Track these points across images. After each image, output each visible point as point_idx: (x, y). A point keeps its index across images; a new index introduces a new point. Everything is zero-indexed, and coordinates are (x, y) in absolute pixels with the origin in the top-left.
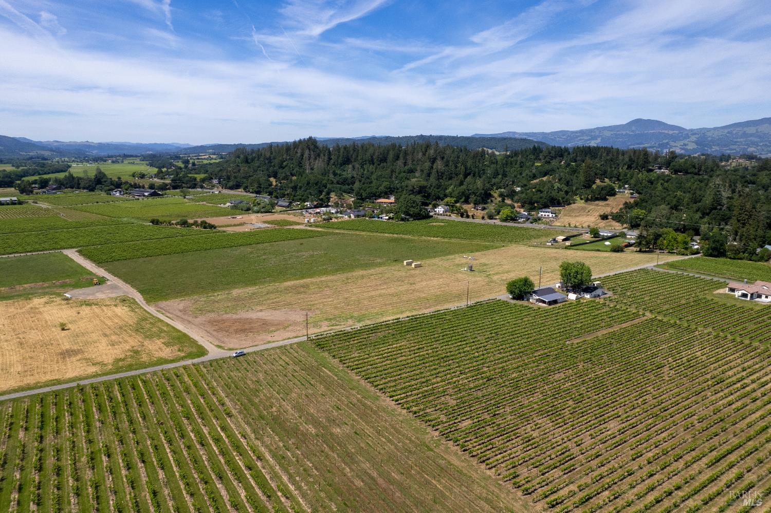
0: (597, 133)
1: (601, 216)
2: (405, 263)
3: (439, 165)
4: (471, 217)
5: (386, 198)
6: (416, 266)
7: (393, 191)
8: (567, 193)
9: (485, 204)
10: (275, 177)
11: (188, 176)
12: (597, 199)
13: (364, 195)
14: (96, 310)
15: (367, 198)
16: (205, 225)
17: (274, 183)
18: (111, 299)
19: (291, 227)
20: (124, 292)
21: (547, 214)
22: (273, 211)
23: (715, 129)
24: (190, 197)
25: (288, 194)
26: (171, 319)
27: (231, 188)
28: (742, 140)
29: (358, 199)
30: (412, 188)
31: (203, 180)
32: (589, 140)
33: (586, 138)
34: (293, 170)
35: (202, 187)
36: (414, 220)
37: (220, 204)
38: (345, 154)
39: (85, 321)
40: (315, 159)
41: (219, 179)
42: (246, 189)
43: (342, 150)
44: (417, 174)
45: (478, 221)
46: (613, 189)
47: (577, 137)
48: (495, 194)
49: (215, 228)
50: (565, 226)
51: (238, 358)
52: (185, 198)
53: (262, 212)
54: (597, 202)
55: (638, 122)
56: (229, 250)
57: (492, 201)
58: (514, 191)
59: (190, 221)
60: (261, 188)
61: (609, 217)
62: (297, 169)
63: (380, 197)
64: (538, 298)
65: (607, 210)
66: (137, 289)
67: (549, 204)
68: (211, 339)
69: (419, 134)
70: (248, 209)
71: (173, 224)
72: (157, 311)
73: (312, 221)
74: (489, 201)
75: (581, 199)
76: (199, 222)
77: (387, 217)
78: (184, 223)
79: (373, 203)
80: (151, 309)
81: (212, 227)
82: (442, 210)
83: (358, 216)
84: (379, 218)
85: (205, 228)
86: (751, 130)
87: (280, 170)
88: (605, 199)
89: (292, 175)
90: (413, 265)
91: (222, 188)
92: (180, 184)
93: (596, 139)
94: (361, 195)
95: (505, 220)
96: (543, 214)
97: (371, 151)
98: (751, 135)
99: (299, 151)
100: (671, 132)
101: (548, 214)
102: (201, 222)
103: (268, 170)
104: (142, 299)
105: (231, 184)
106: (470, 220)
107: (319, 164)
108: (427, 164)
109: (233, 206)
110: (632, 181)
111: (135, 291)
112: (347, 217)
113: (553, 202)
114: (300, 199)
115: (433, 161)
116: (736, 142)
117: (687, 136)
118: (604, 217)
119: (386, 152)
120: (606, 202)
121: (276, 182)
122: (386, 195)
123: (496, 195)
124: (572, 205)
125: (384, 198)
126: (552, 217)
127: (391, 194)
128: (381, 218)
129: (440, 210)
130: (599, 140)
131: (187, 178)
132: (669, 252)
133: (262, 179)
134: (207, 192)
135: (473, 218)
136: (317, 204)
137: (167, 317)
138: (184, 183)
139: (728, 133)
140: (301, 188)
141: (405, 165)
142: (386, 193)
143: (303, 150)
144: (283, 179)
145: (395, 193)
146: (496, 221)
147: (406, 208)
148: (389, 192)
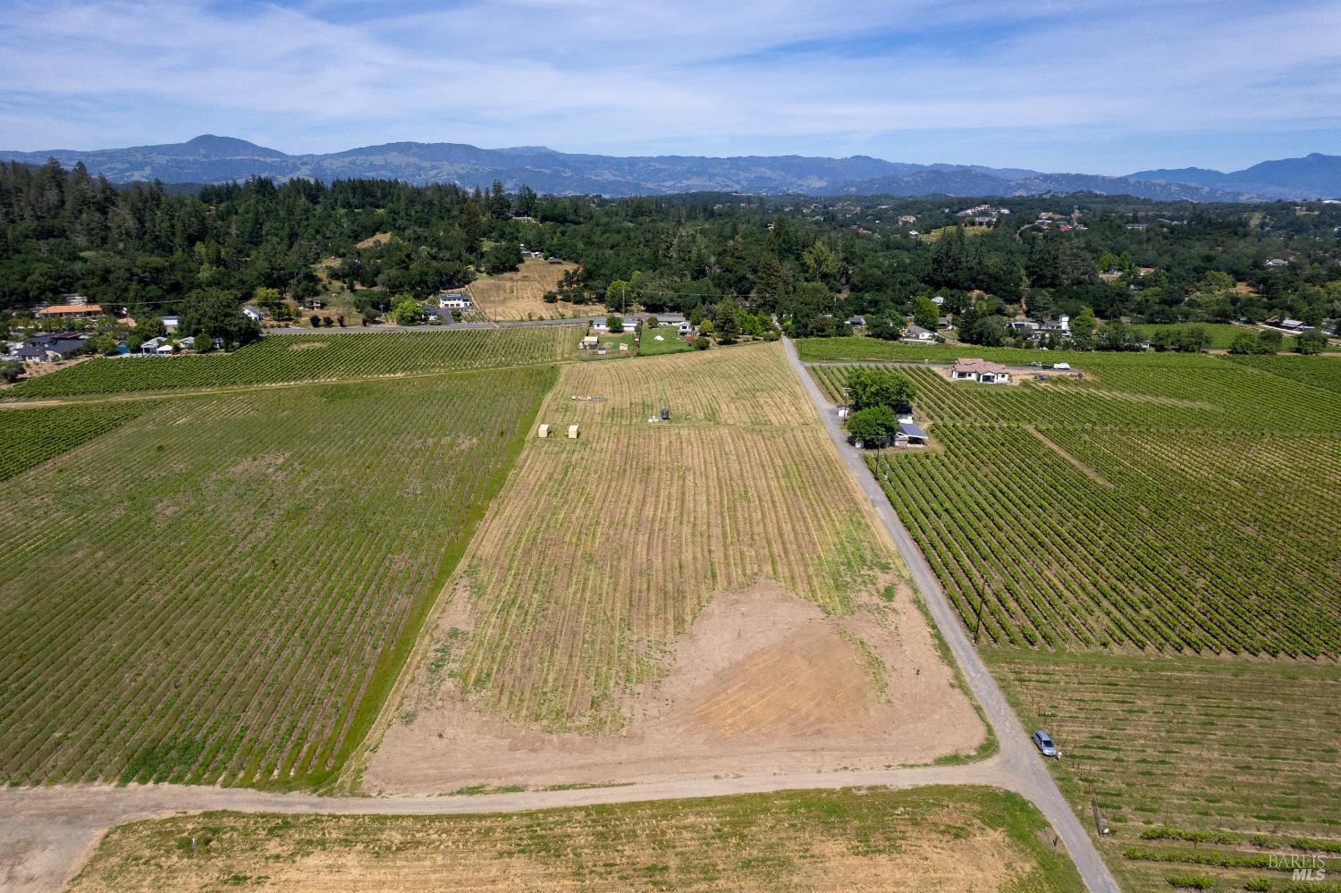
0: (140, 157)
1: (543, 297)
4: (336, 322)
5: (61, 304)
7: (74, 284)
32: (127, 170)
33: (120, 166)
36: (241, 344)
46: (519, 251)
55: (206, 140)
61: (559, 297)
63: (39, 300)
64: (906, 436)
65: (538, 287)
75: (479, 271)
77: (168, 347)
82: (253, 315)
83: (74, 354)
88: (517, 270)
93: (143, 170)
96: (447, 303)
101: (455, 302)
112: (36, 360)
117: (297, 167)
118: (551, 299)
120: (521, 274)
122: (58, 292)
124: (475, 283)
125: (54, 302)
126: (469, 307)
127: (69, 292)
130: (148, 171)
135: (342, 325)
142: (55, 291)
145: (80, 290)
146: (389, 324)
147: (216, 319)
148: (62, 286)
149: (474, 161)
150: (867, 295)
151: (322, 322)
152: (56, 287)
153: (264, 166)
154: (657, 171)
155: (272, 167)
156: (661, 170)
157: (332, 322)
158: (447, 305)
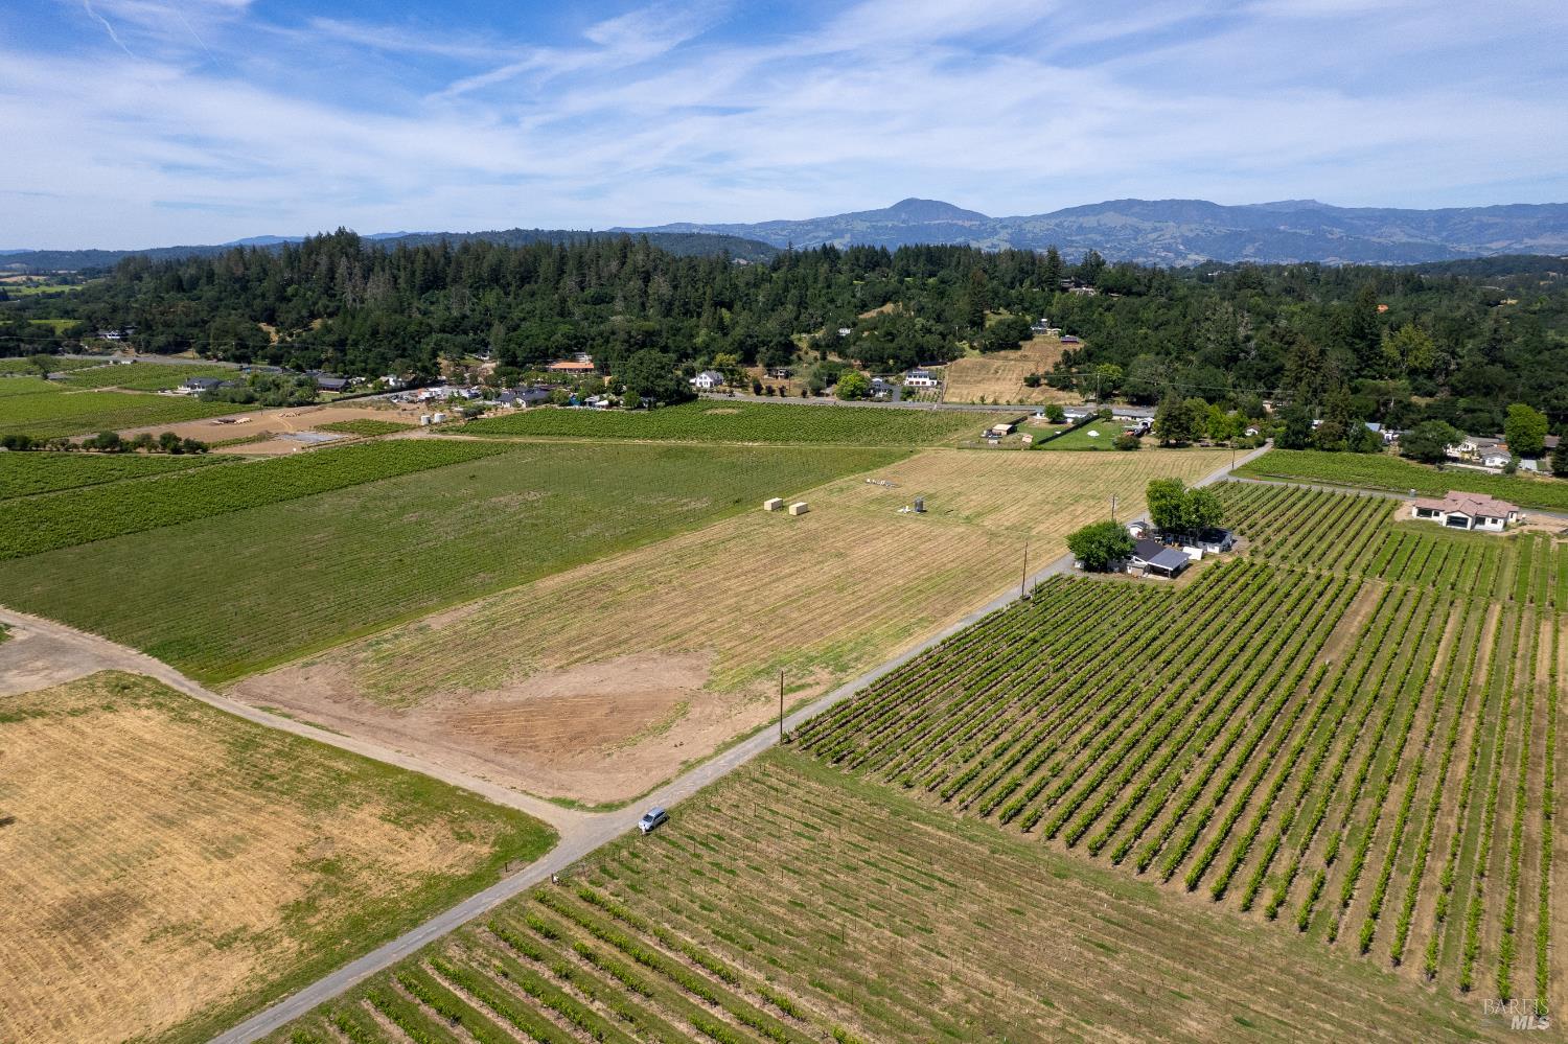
0: (842, 225)
1: (1026, 380)
2: (768, 505)
3: (661, 286)
4: (778, 392)
5: (570, 361)
6: (802, 511)
7: (584, 344)
8: (944, 336)
9: (789, 363)
10: (271, 321)
11: (30, 325)
12: (1001, 347)
13: (521, 355)
14: (55, 733)
15: (528, 360)
16: (170, 443)
17: (275, 338)
18: (73, 686)
19: (398, 436)
20: (102, 660)
21: (921, 380)
22: (317, 400)
23: (1035, 218)
24: (59, 374)
25: (327, 360)
26: (328, 730)
27: (163, 350)
28: (1078, 238)
29: (508, 364)
30: (626, 337)
31: (77, 334)
32: (829, 238)
33: (824, 234)
34: (315, 304)
35: (78, 350)
36: (667, 404)
37: (163, 390)
38: (429, 266)
39: (44, 778)
40: (366, 278)
41: (123, 330)
42: (203, 351)
43: (421, 257)
44: (619, 305)
45: (794, 400)
46: (1027, 326)
47: (808, 232)
48: (803, 341)
49: (205, 450)
50: (973, 404)
51: (657, 831)
52: (46, 378)
53: (291, 405)
54: (1002, 353)
55: (909, 205)
56: (297, 505)
57: (800, 358)
58: (839, 338)
59: (128, 435)
60: (247, 347)
61: (1043, 381)
62: (324, 300)
63: (556, 358)
64: (1144, 563)
65: (1029, 368)
66: (135, 644)
67: (916, 359)
68: (518, 782)
69: (512, 228)
70: (250, 400)
71: (76, 446)
72: (263, 709)
73: (437, 418)
74: (794, 357)
75: (972, 348)
76: (156, 438)
77: (606, 402)
78: (112, 444)
79: (545, 371)
80: (232, 703)
81: (195, 447)
82: (709, 380)
83: (535, 402)
84: (583, 404)
85: (177, 451)
86: (1090, 221)
87: (283, 306)
88: (1018, 348)
89: (313, 316)
90: (792, 509)
91: (138, 351)
92: (11, 344)
93: (842, 236)
94: (515, 356)
95: (852, 396)
96: (914, 380)
97: (491, 258)
98: (1092, 230)
99: (324, 261)
100: (967, 224)
101: (923, 380)
102: (164, 437)
103: (248, 305)
104: (178, 676)
105: (161, 340)
106: (777, 399)
107: (376, 290)
108: (636, 284)
109: (206, 393)
110: (1054, 310)
111: (134, 652)
112: (507, 405)
113: (925, 357)
114: (364, 370)
115: (647, 278)
116: (1072, 241)
117: (994, 232)
118: (1033, 382)
119: (531, 259)
120: (1019, 353)
121: (278, 332)
122: (570, 351)
123: (804, 345)
124: (960, 360)
125: (566, 359)
126: (933, 386)
127: (580, 350)
128: (590, 404)
129: (703, 381)
131: (27, 330)
132: (1217, 445)
133: (245, 327)
134: (93, 361)
135: (783, 396)
136: (414, 379)
137: (307, 723)
138: (22, 341)
139: (1057, 225)
140: (356, 344)
141: (583, 289)
142: (569, 349)
143: (331, 256)
144: (293, 326)
145: (588, 349)
146: (831, 398)
147: (647, 379)
148: (576, 346)
149: (1209, 221)
150: (1461, 400)
151: (764, 391)
152: (570, 346)
153: (962, 230)
154: (1482, 227)
155: (969, 231)
156: (1491, 226)
157: (774, 391)
158: (911, 383)
